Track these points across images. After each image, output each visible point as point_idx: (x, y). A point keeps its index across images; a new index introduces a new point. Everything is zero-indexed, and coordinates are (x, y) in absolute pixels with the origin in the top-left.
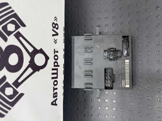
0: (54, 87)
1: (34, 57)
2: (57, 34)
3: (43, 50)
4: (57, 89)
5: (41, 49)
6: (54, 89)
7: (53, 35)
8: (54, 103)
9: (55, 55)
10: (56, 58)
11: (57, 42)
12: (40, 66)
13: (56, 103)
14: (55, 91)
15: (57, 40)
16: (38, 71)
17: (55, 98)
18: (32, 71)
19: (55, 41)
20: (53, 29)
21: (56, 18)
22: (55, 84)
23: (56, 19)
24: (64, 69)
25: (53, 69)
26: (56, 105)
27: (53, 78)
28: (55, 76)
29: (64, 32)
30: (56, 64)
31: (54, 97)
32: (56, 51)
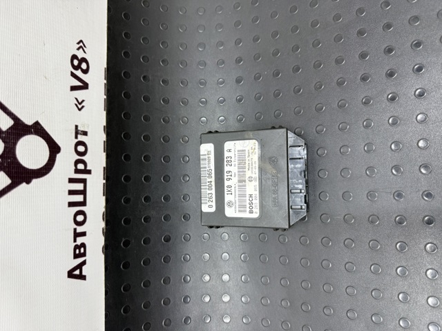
0: (75, 229)
1: (15, 144)
2: (85, 86)
3: (42, 127)
4: (84, 234)
5: (37, 123)
6: (77, 235)
7: (73, 88)
8: (76, 274)
9: (77, 140)
10: (81, 149)
11: (83, 107)
12: (34, 170)
13: (84, 274)
14: (80, 240)
15: (83, 101)
16: (28, 182)
17: (80, 260)
18: (8, 181)
19: (80, 105)
20: (72, 72)
22: (80, 222)
23: (81, 45)
24: (104, 181)
25: (71, 181)
26: (82, 277)
27: (71, 204)
28: (79, 198)
29: (105, 82)
30: (81, 166)
31: (76, 256)
32: (82, 131)
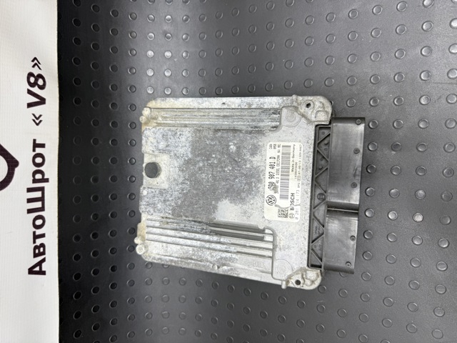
17: (40, 258)
20: (28, 90)
21: (36, 61)
22: (39, 226)
28: (38, 205)
30: (38, 176)
31: (35, 255)
32: (40, 144)
